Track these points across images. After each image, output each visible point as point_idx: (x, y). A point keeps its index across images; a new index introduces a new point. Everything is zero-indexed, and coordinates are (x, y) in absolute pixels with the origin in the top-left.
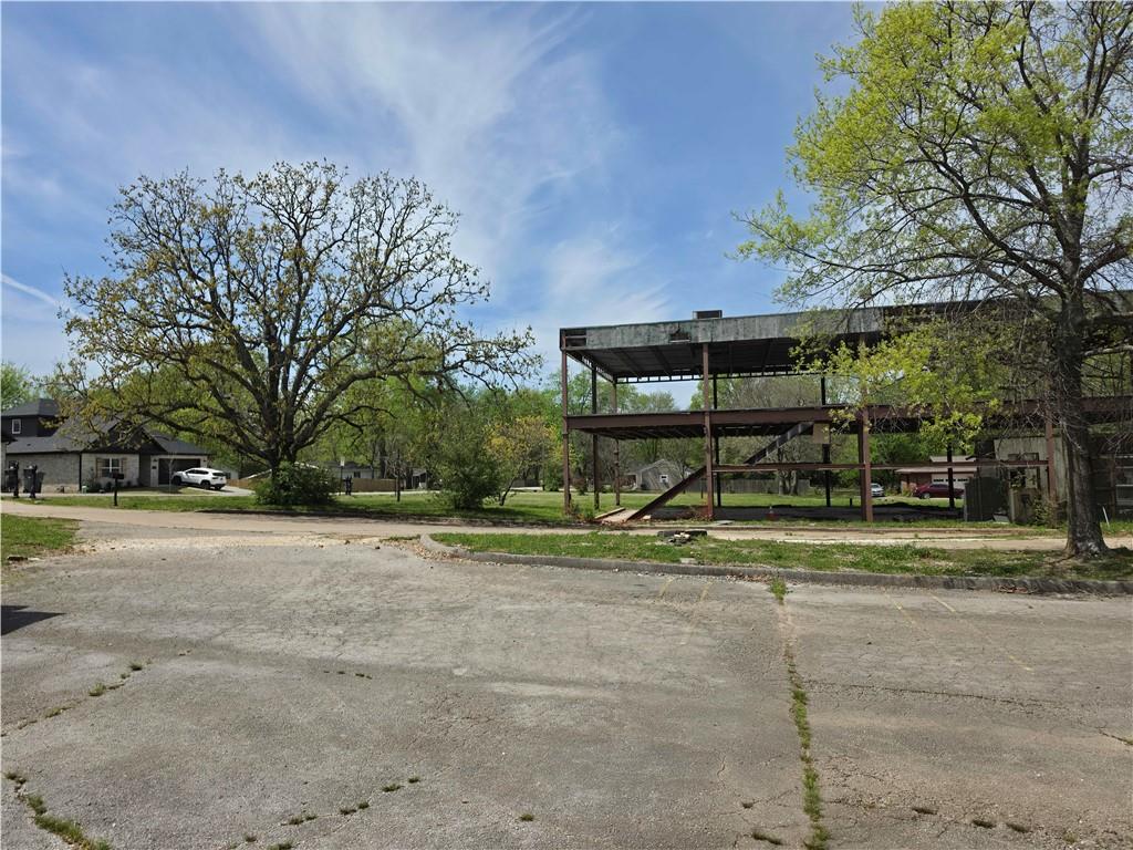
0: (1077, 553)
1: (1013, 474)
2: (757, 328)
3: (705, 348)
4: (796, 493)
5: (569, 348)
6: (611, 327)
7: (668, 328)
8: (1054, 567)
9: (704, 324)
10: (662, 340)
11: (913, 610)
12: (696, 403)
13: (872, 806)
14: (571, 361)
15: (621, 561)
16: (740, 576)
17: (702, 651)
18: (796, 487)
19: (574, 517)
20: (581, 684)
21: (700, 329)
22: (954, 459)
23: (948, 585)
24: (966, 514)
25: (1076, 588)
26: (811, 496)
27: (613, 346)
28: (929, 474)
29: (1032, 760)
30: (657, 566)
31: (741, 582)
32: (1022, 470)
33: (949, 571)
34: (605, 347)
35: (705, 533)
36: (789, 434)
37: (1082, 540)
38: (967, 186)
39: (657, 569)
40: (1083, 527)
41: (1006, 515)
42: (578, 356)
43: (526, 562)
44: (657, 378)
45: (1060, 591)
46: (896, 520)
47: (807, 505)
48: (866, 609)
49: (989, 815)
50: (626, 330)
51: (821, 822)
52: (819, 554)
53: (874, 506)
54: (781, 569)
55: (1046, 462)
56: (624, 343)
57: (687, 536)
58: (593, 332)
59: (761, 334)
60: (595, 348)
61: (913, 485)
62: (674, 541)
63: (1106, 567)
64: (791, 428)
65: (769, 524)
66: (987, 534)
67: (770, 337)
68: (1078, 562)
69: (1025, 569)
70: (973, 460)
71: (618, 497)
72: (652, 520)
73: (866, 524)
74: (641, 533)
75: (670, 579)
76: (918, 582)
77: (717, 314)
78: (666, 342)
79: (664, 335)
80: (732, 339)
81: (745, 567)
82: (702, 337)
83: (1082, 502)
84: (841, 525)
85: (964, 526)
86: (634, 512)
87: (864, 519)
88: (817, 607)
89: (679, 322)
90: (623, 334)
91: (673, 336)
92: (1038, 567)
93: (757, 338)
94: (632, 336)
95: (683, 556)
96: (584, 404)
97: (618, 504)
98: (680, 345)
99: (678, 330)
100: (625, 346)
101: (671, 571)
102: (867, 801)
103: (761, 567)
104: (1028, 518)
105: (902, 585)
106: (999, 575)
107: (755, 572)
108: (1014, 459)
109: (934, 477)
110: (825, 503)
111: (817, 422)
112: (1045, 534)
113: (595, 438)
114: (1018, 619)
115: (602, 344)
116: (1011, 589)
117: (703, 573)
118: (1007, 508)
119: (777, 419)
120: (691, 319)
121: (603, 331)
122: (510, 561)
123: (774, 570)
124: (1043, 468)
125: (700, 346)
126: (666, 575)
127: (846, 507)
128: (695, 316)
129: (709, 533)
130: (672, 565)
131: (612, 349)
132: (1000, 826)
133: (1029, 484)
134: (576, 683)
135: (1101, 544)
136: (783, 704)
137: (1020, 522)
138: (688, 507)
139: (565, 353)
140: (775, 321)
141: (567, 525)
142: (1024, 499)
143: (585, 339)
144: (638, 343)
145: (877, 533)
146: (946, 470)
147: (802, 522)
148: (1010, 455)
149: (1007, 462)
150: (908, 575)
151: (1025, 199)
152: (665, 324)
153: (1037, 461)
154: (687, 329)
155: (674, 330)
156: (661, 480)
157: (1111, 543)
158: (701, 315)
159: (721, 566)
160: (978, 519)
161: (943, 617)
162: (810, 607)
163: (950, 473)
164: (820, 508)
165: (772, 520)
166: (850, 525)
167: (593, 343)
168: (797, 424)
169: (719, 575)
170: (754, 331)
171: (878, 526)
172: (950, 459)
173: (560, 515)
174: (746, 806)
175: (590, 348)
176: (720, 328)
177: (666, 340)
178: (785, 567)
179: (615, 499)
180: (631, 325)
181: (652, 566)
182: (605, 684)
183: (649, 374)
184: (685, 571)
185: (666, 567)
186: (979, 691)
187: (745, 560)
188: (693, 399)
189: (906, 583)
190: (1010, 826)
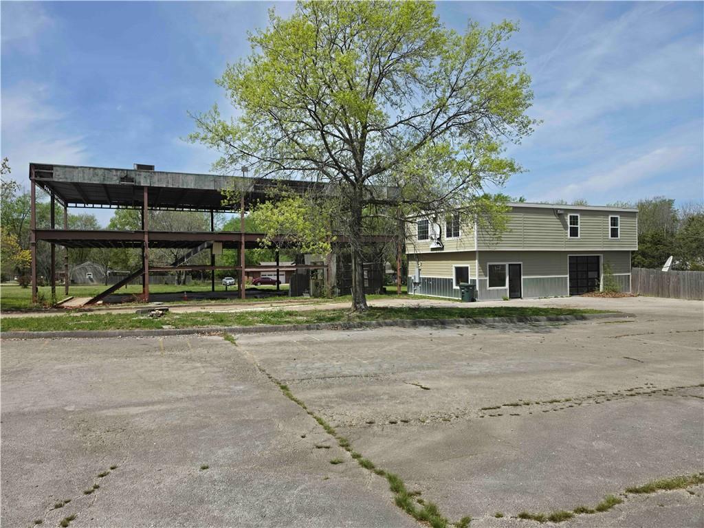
0: (357, 309)
1: (312, 272)
2: (181, 181)
3: (146, 190)
4: (184, 283)
5: (38, 179)
6: (74, 167)
7: (119, 173)
8: (349, 317)
9: (145, 173)
10: (114, 180)
11: (300, 341)
12: (113, 224)
13: (350, 426)
14: (38, 188)
15: (121, 330)
16: (203, 333)
17: (218, 374)
18: (185, 280)
19: (40, 304)
20: (163, 402)
21: (142, 177)
22: (280, 264)
23: (308, 328)
24: (290, 293)
25: (361, 325)
26: (193, 286)
27: (75, 181)
28: (259, 272)
29: (392, 397)
30: (149, 332)
31: (205, 337)
32: (316, 270)
33: (307, 322)
34: (69, 181)
35: (167, 310)
36: (199, 248)
37: (358, 303)
38: (323, 126)
39: (148, 334)
40: (359, 297)
41: (309, 293)
42: (42, 185)
43: (47, 337)
44: (100, 206)
45: (355, 327)
46: (256, 297)
47: (200, 290)
48: (280, 344)
49: (393, 418)
50: (87, 171)
51: (338, 436)
52: (240, 317)
53: (246, 290)
54: (226, 327)
55: (327, 266)
56: (84, 179)
57: (161, 312)
58: (58, 169)
59: (183, 185)
60: (61, 180)
61: (251, 278)
62: (152, 316)
63: (369, 315)
64: (200, 244)
65: (187, 303)
66: (303, 303)
67: (189, 187)
68: (358, 314)
69: (339, 318)
70: (294, 265)
71: (67, 289)
72: (104, 304)
73: (241, 300)
74: (97, 313)
75: (160, 339)
76: (296, 328)
77: (151, 168)
78: (117, 182)
79: (116, 178)
80: (165, 186)
81: (205, 328)
82: (144, 181)
83: (359, 285)
84: (228, 301)
85: (290, 299)
86: (91, 298)
87: (240, 297)
88: (257, 345)
89: (127, 170)
90: (84, 173)
91: (122, 179)
92: (343, 317)
93: (180, 187)
94: (91, 175)
95: (163, 324)
96: (23, 219)
97: (67, 294)
98: (127, 186)
99: (126, 176)
100: (86, 182)
101: (159, 334)
102: (347, 424)
103: (214, 327)
104: (319, 294)
105: (288, 330)
106: (329, 321)
107: (211, 330)
108: (312, 265)
109: (262, 273)
110: (211, 290)
111: (216, 241)
112: (328, 302)
113: (53, 247)
114: (346, 342)
115: (67, 178)
116: (335, 328)
117: (180, 333)
118: (309, 289)
119: (191, 239)
120: (133, 169)
121: (67, 169)
122: (32, 337)
123: (223, 328)
124: (325, 269)
125: (143, 188)
126: (156, 337)
127: (224, 291)
128: (136, 167)
129: (170, 310)
130: (157, 330)
131: (73, 183)
132: (399, 422)
133: (320, 277)
134: (159, 402)
135: (365, 304)
136: (278, 392)
137: (316, 297)
138: (131, 294)
139: (34, 182)
140: (191, 177)
141: (38, 310)
142: (316, 285)
143: (52, 173)
144: (96, 181)
145: (249, 305)
146: (276, 269)
147: (206, 301)
148: (311, 263)
149: (310, 266)
150: (290, 325)
151: (341, 136)
152: (117, 170)
153: (323, 265)
154: (133, 175)
155: (123, 175)
156: (87, 277)
157: (369, 303)
158: (140, 167)
159: (190, 328)
160: (296, 296)
161: (316, 343)
162: (253, 345)
163: (278, 271)
164: (209, 292)
165: (187, 300)
166: (234, 301)
167: (58, 177)
168: (204, 242)
169: (190, 334)
170: (179, 183)
171: (249, 301)
172: (278, 264)
173: (27, 303)
174: (303, 437)
175: (56, 180)
176: (156, 178)
177: (118, 181)
178: (228, 326)
179: (64, 290)
180: (90, 168)
181: (145, 332)
182: (178, 400)
183: (94, 202)
184: (168, 333)
185: (155, 332)
186: (354, 373)
187: (203, 324)
188: (112, 220)
189: (290, 329)
190: (402, 421)
